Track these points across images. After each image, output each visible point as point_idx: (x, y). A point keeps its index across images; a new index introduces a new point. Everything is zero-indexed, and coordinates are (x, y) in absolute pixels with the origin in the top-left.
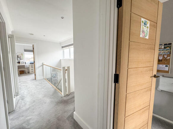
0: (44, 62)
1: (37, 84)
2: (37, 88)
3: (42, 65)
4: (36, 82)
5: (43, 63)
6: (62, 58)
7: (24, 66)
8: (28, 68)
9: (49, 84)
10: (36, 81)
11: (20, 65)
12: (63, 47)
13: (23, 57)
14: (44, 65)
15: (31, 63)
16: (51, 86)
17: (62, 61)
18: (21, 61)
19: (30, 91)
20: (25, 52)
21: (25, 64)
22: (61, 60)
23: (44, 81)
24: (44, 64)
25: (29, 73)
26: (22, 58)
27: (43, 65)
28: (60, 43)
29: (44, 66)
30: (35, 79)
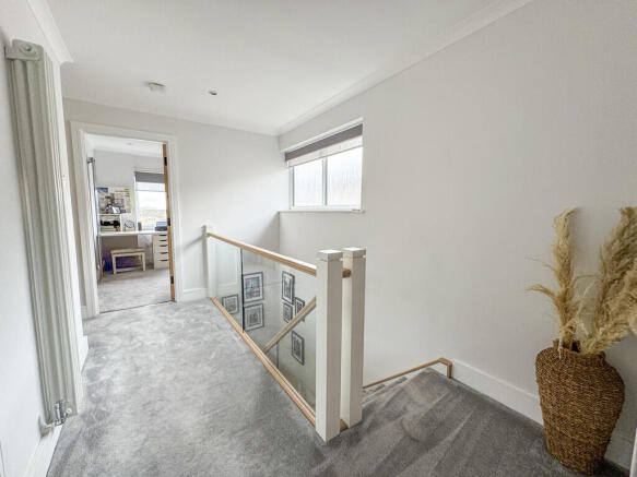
0: (207, 224)
1: (179, 326)
2: (175, 352)
3: (199, 234)
4: (177, 314)
5: (204, 228)
6: (283, 206)
7: (136, 236)
8: (149, 248)
9: (232, 333)
10: (177, 309)
11: (121, 233)
12: (289, 156)
13: (132, 203)
14: (209, 235)
15: (158, 229)
16: (243, 348)
17: (284, 218)
18: (123, 218)
19: (140, 373)
20: (138, 180)
21: (137, 232)
22: (279, 213)
23: (209, 312)
24: (208, 231)
25: (150, 265)
26: (126, 208)
27: (204, 236)
28: (280, 138)
29: (209, 239)
30: (173, 300)
